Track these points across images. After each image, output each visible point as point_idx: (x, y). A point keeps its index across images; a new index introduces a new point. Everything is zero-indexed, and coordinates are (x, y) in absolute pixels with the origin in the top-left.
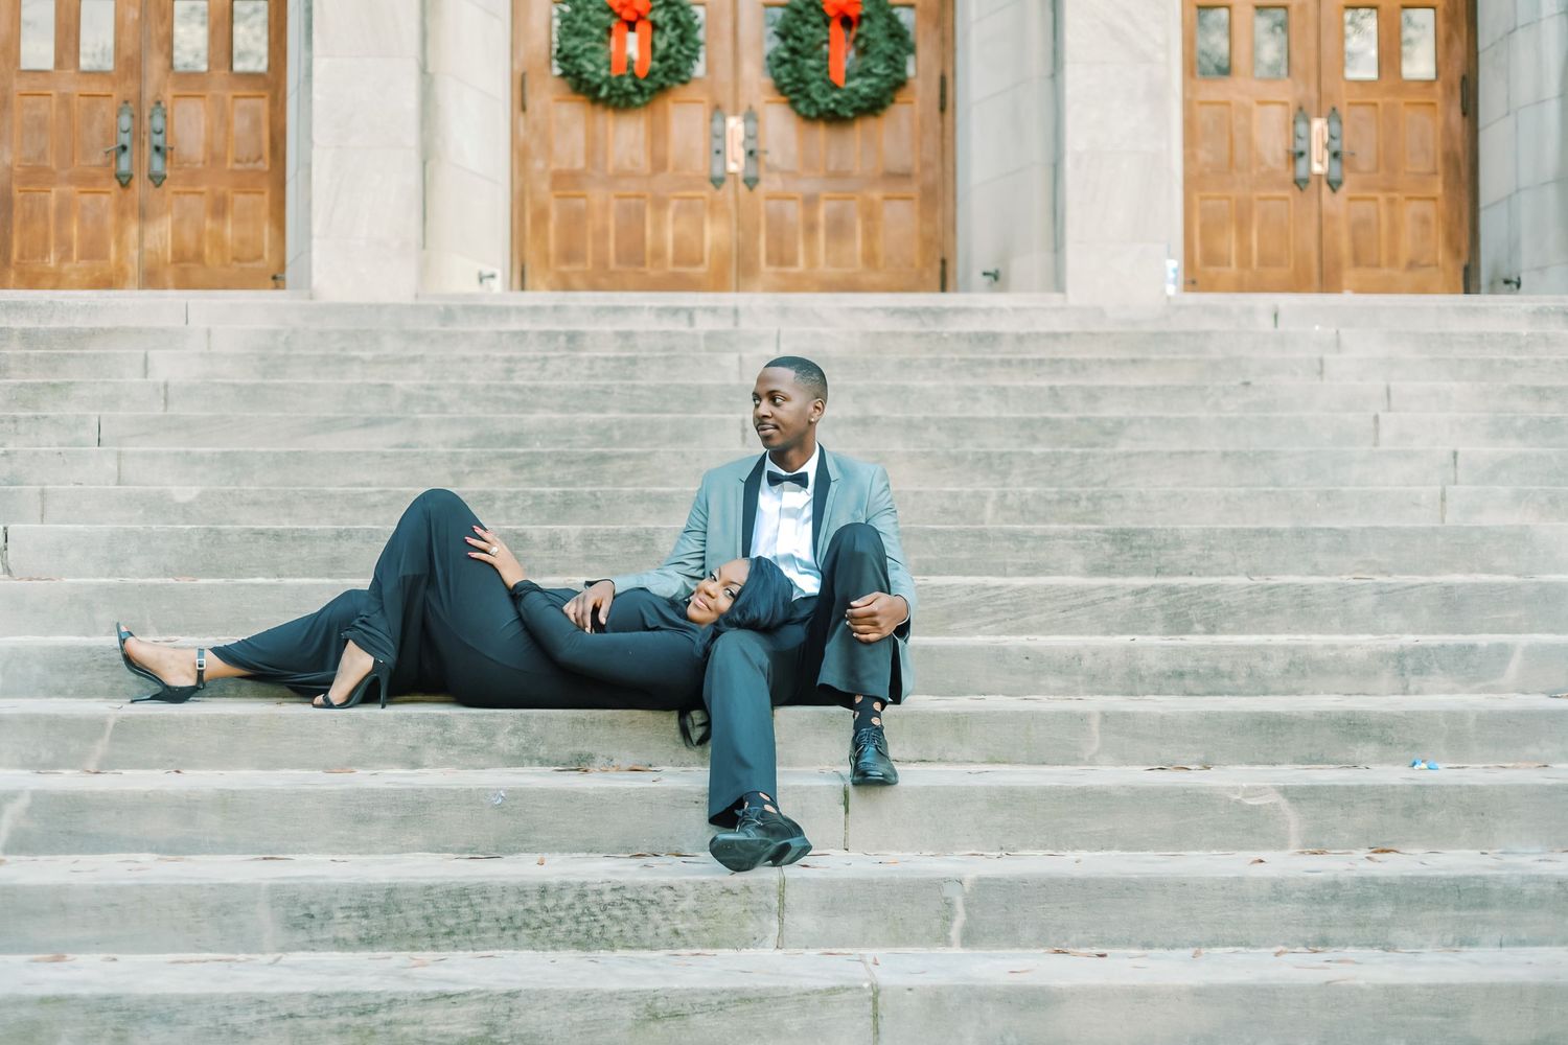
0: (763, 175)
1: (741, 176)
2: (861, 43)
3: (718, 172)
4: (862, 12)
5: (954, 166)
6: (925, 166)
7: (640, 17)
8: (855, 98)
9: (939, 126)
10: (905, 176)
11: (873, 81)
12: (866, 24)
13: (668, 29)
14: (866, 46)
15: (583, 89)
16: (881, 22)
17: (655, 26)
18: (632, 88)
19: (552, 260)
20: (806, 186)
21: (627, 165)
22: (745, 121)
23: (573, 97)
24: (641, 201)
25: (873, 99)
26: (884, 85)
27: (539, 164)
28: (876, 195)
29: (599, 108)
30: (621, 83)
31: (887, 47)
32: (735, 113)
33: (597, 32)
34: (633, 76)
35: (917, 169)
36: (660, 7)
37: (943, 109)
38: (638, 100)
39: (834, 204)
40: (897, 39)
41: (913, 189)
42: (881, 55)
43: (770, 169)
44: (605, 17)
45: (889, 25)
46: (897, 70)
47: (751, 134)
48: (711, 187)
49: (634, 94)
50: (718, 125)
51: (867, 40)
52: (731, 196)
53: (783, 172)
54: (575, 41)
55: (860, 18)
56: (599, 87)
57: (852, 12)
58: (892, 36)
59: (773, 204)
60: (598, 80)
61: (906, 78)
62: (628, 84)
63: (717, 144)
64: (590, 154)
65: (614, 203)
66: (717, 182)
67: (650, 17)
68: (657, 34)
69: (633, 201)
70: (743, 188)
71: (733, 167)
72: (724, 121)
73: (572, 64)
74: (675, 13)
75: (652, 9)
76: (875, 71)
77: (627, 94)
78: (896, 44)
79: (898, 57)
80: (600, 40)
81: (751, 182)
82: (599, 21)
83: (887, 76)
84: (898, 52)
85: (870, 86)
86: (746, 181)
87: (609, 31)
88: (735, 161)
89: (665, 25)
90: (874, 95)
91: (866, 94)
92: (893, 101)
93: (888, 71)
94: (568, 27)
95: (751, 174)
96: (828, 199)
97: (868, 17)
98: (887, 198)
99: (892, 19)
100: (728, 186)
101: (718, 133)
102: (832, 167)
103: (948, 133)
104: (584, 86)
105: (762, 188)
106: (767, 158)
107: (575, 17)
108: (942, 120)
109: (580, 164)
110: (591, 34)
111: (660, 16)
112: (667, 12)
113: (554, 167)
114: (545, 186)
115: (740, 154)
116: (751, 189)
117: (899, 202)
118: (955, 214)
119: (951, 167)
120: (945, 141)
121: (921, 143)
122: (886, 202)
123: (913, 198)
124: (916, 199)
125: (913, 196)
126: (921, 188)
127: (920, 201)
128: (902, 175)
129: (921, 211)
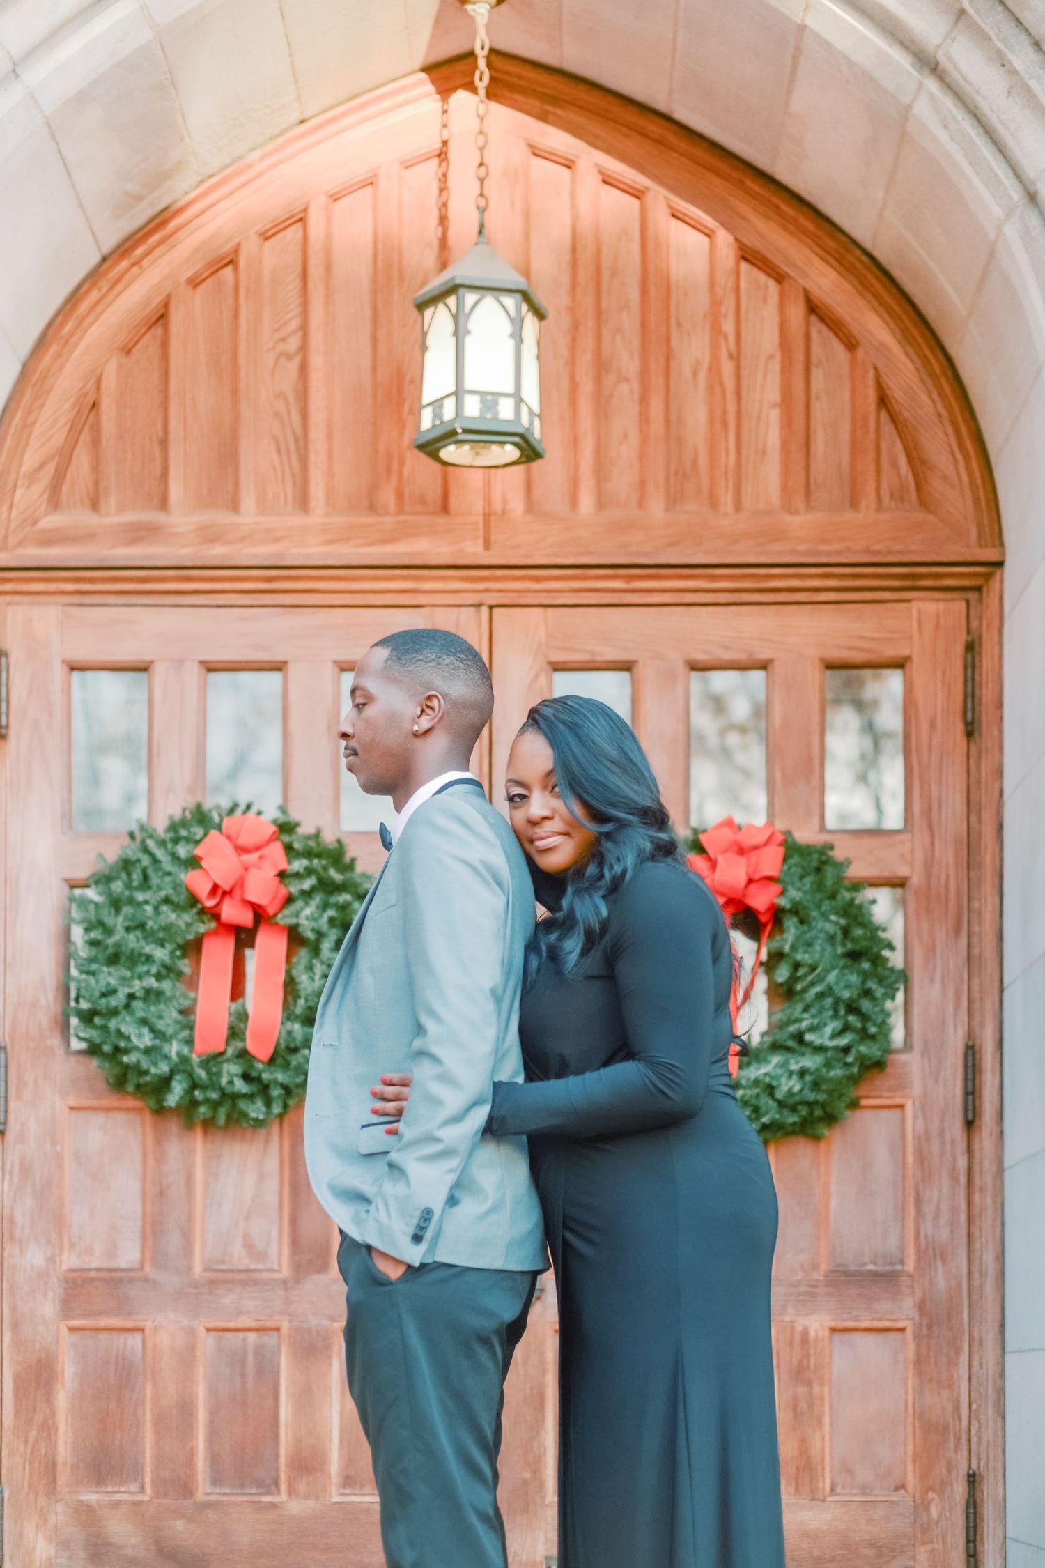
2: (783, 974)
4: (783, 902)
5: (1001, 1256)
6: (930, 1254)
7: (260, 915)
8: (766, 1102)
9: (962, 1162)
10: (886, 1278)
11: (810, 1062)
12: (791, 924)
13: (326, 945)
14: (793, 979)
15: (130, 1088)
16: (831, 924)
17: (295, 938)
18: (240, 1086)
19: (63, 1478)
21: (239, 1257)
23: (113, 1101)
24: (270, 1340)
25: (810, 1104)
26: (837, 1072)
27: (35, 1257)
28: (814, 1321)
29: (174, 1126)
30: (214, 1075)
31: (843, 982)
33: (160, 954)
34: (243, 1054)
35: (910, 1266)
36: (307, 895)
37: (970, 1124)
38: (256, 1110)
40: (866, 965)
41: (902, 1310)
42: (829, 1001)
44: (182, 921)
45: (846, 932)
46: (865, 1035)
49: (250, 1097)
51: (797, 966)
54: (109, 976)
55: (777, 915)
56: (164, 1083)
57: (760, 900)
58: (854, 956)
60: (164, 1068)
61: (888, 1051)
62: (231, 1070)
64: (153, 1229)
65: (207, 1344)
67: (285, 918)
68: (303, 954)
69: (252, 1336)
73: (104, 1028)
74: (343, 908)
75: (289, 900)
76: (809, 1037)
77: (231, 1098)
78: (865, 976)
79: (866, 1005)
80: (168, 971)
82: (167, 928)
83: (846, 1050)
84: (867, 993)
85: (802, 1073)
87: (193, 948)
89: (320, 935)
90: (811, 1096)
91: (790, 1093)
92: (854, 1105)
93: (843, 1041)
94: (94, 943)
97: (796, 911)
98: (839, 1331)
99: (855, 916)
103: (985, 1177)
104: (133, 1079)
107: (109, 920)
108: (969, 1150)
109: (129, 1255)
110: (149, 959)
111: (307, 916)
112: (325, 906)
113: (70, 1260)
114: (48, 1308)
117: (870, 1338)
118: (1002, 1374)
119: (989, 1259)
120: (977, 1198)
121: (918, 1201)
122: (837, 1336)
123: (902, 1330)
124: (909, 1334)
125: (901, 1325)
126: (921, 1307)
127: (917, 1338)
128: (876, 1276)
129: (919, 1361)
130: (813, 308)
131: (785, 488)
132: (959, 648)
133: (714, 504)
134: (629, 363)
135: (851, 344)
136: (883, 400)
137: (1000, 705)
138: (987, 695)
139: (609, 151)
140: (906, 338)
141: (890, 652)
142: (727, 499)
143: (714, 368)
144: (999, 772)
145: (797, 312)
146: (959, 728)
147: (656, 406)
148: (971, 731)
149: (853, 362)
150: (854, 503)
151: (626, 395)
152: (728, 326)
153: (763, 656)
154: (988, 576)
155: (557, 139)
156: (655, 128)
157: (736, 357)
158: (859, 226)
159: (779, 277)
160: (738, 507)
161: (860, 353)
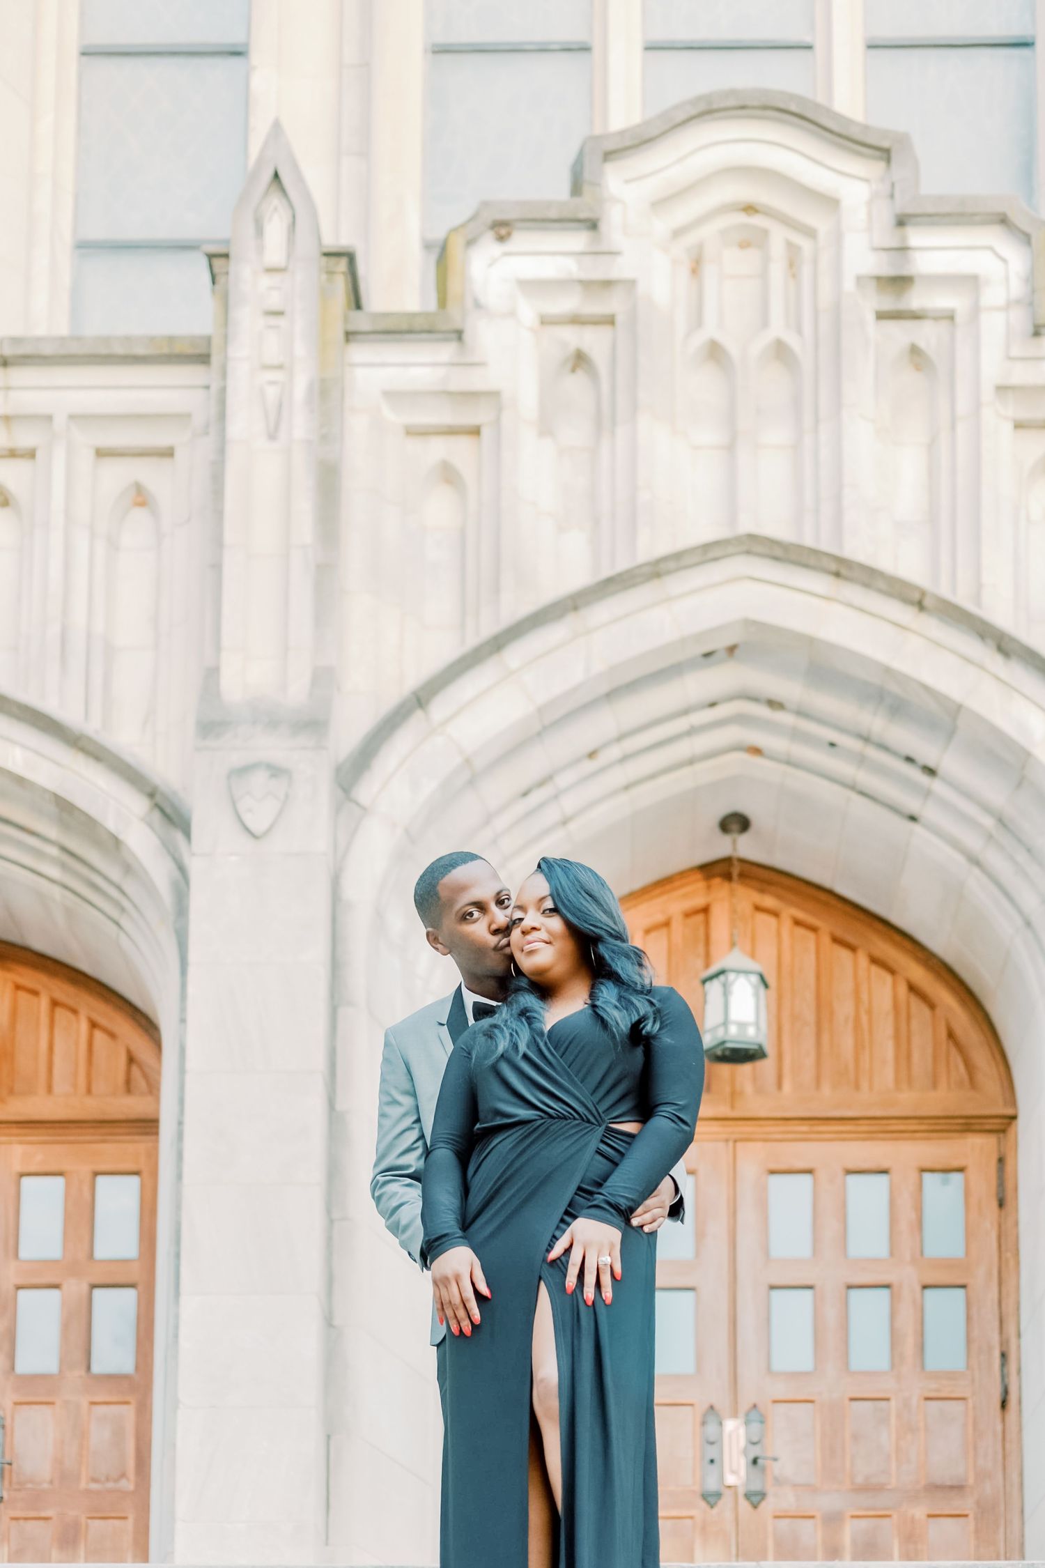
0: (771, 1490)
1: (741, 1491)
3: (712, 1485)
5: (1021, 1475)
6: (982, 1475)
9: (999, 1428)
10: (958, 1488)
20: (827, 1502)
22: (747, 1423)
28: (919, 1512)
32: (735, 1415)
35: (971, 1480)
37: (1005, 1406)
39: (863, 1524)
41: (967, 1504)
43: (778, 1482)
47: (755, 1439)
48: (703, 1504)
50: (711, 1429)
52: (729, 1515)
53: (795, 1486)
59: (784, 1524)
63: (712, 1452)
66: (711, 1498)
70: (744, 1505)
71: (730, 1480)
72: (721, 1424)
81: (755, 1498)
86: (748, 1496)
88: (733, 1472)
95: (756, 1486)
96: (853, 1517)
98: (930, 1516)
100: (726, 1503)
101: (712, 1439)
102: (860, 1480)
103: (1013, 1436)
105: (768, 1506)
106: (776, 1469)
108: (1005, 1419)
115: (742, 1464)
116: (755, 1507)
117: (949, 1520)
118: (1023, 1536)
119: (1015, 1477)
120: (1008, 1446)
121: (975, 1448)
122: (931, 1520)
123: (966, 1516)
124: (971, 1516)
125: (965, 1513)
126: (978, 1503)
127: (976, 1519)
128: (952, 1487)
129: (977, 1531)
130: (912, 988)
131: (897, 1080)
132: (994, 1162)
133: (857, 1087)
134: (810, 1016)
135: (932, 1006)
136: (951, 1035)
137: (1016, 1189)
138: (1009, 1185)
139: (798, 906)
140: (963, 1002)
141: (956, 1164)
142: (865, 1085)
143: (857, 1019)
144: (1016, 1224)
145: (903, 989)
146: (995, 1204)
147: (826, 1038)
148: (1001, 1204)
149: (934, 1016)
150: (935, 1085)
151: (809, 1032)
152: (865, 997)
153: (885, 1165)
154: (1009, 1124)
155: (769, 901)
156: (823, 896)
157: (869, 1012)
158: (937, 944)
159: (892, 971)
160: (871, 1088)
161: (938, 1011)
